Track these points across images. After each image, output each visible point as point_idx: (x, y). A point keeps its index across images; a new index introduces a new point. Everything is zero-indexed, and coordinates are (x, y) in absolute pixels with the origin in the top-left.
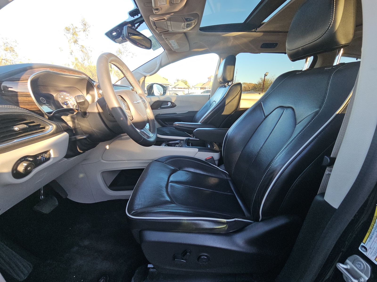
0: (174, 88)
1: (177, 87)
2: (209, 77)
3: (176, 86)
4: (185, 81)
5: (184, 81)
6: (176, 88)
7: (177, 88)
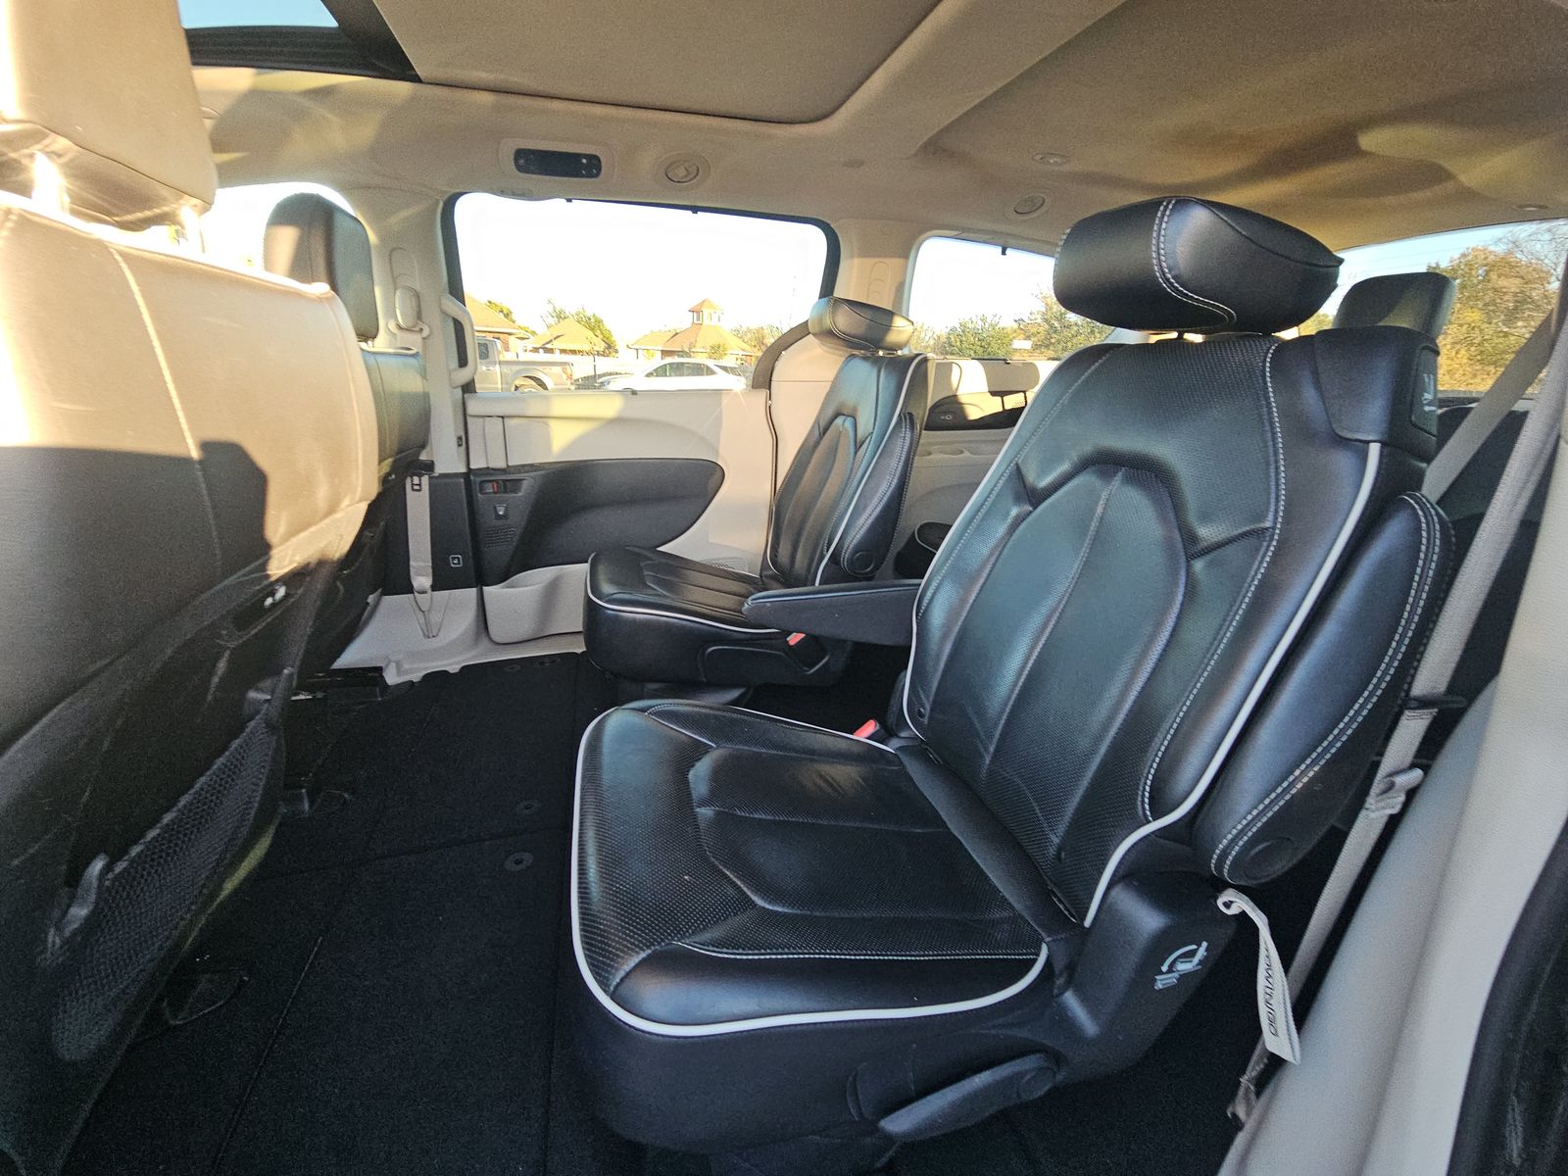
0: (541, 350)
1: (557, 345)
2: (692, 304)
3: (551, 341)
4: (592, 320)
5: (590, 319)
6: (551, 351)
7: (558, 352)
